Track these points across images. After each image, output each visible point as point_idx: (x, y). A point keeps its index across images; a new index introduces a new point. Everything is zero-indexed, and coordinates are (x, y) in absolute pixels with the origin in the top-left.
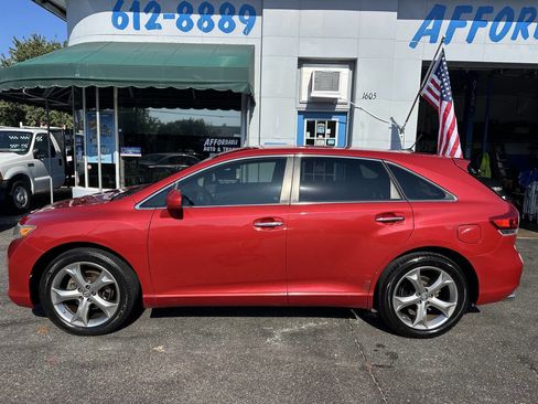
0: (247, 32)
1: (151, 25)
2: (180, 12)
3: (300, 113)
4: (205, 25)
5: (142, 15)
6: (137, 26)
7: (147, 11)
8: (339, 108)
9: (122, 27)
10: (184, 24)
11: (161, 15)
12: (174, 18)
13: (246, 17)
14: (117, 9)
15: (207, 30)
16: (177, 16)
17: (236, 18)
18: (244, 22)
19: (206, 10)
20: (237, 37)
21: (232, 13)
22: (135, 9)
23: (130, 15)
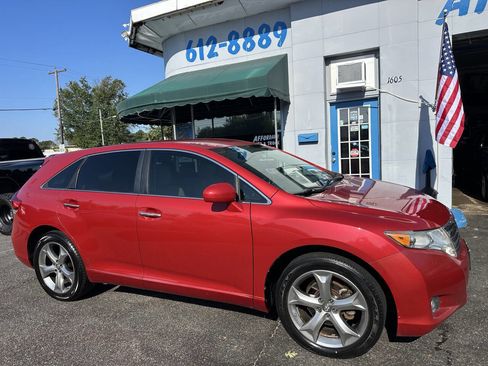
0: (280, 44)
1: (212, 54)
2: (230, 39)
3: (331, 104)
4: (249, 45)
5: (205, 47)
6: (202, 58)
7: (208, 44)
8: (367, 95)
9: (192, 60)
10: (234, 48)
11: (218, 45)
12: (225, 45)
13: (279, 32)
14: (189, 47)
15: (250, 49)
16: (228, 43)
17: (271, 35)
18: (277, 36)
19: (249, 33)
20: (274, 51)
21: (268, 31)
22: (200, 45)
23: (197, 49)
